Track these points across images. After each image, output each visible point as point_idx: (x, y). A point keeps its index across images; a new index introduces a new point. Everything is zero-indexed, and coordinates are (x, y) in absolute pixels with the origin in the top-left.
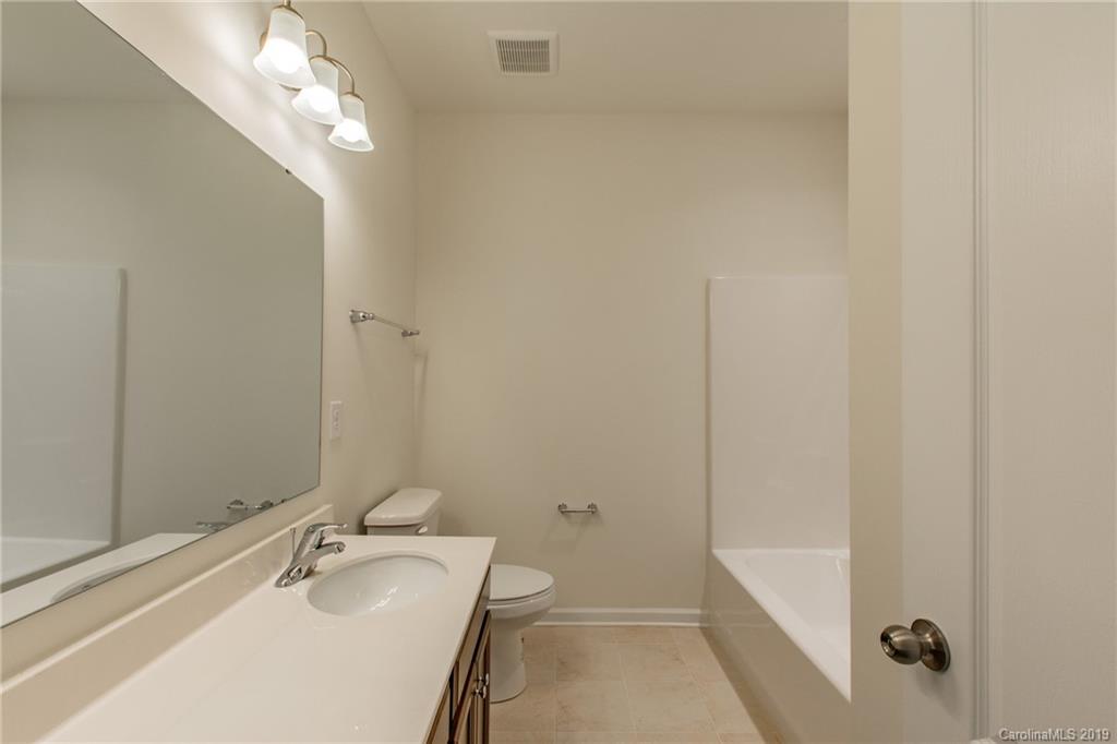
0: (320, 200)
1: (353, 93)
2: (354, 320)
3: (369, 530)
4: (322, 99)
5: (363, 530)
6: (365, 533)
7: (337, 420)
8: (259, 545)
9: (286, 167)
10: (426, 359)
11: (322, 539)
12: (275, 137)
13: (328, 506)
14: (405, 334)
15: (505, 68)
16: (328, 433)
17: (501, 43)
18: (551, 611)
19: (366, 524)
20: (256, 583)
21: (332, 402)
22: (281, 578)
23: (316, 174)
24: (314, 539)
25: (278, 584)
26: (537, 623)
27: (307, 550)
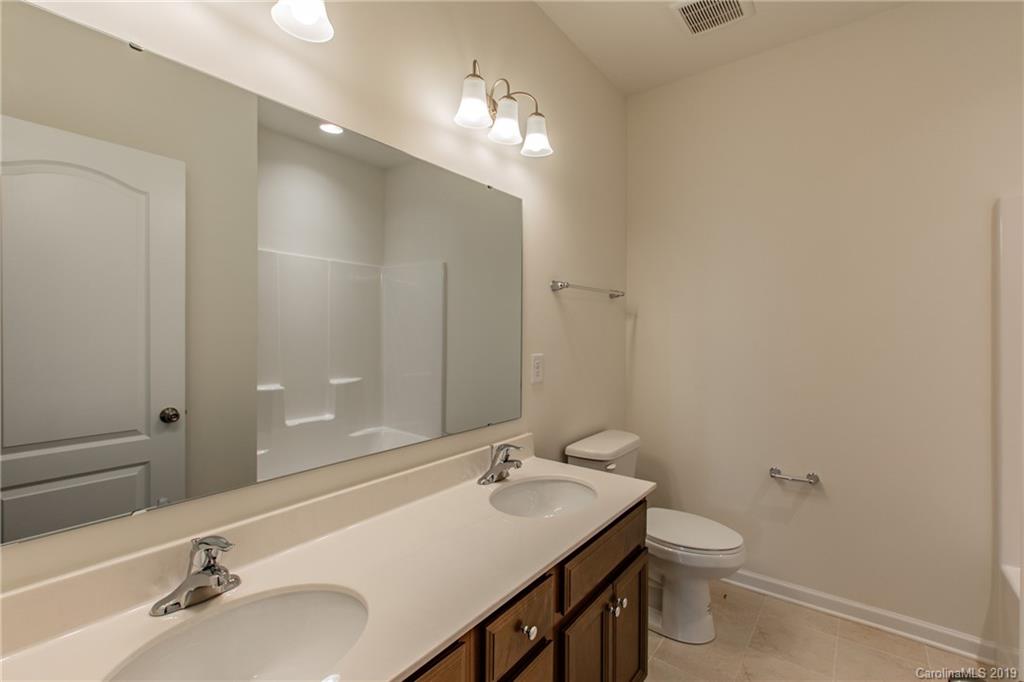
0: (520, 201)
1: (537, 114)
2: (554, 289)
3: (569, 459)
4: (507, 128)
5: (565, 458)
6: (566, 462)
7: (538, 368)
8: (471, 452)
9: (487, 184)
10: (636, 316)
11: (507, 456)
12: (480, 167)
13: (530, 434)
14: (612, 296)
15: (695, 30)
16: (530, 376)
17: (685, 10)
18: (739, 572)
19: (567, 453)
20: (469, 478)
21: (533, 355)
22: (481, 479)
23: (516, 182)
24: (502, 455)
25: (479, 482)
26: (724, 580)
27: (498, 461)
